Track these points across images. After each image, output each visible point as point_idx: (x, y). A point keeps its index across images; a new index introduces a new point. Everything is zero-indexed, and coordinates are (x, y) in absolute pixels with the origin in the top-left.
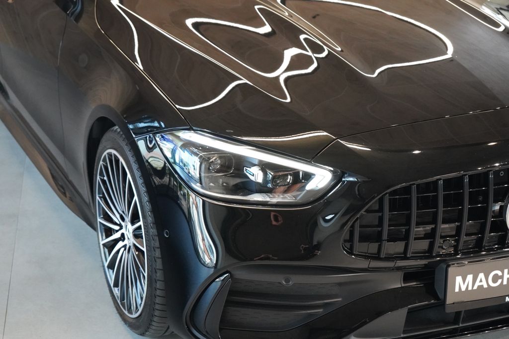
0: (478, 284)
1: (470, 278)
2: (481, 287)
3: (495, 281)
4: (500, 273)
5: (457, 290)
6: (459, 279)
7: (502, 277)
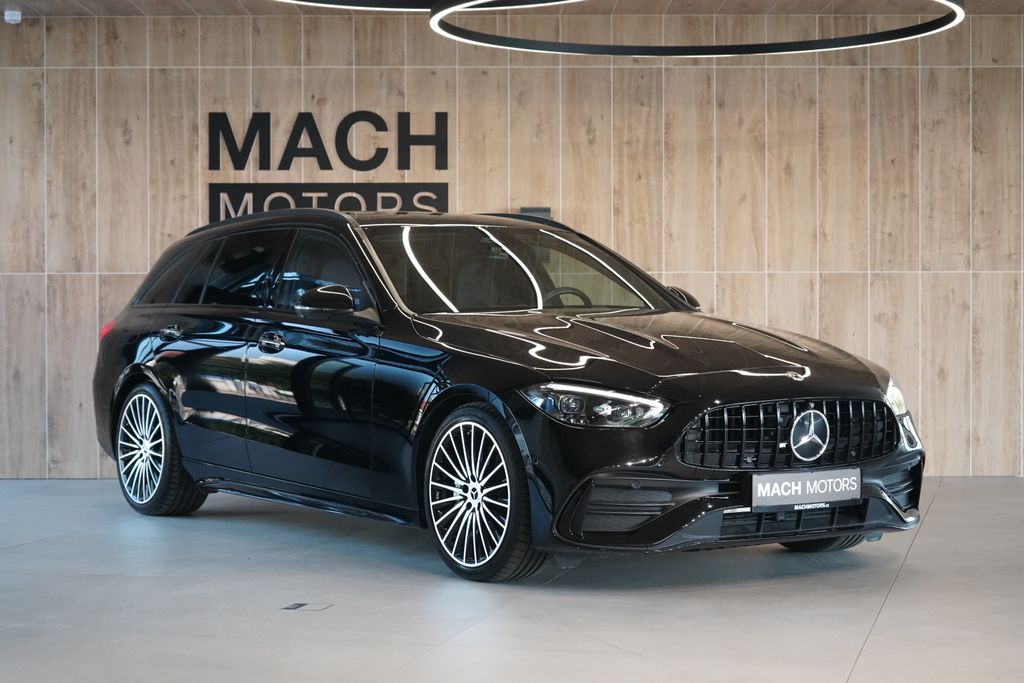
0: (774, 492)
1: (768, 485)
2: (776, 494)
3: (786, 491)
4: (789, 485)
5: (759, 495)
6: (760, 486)
7: (791, 488)
